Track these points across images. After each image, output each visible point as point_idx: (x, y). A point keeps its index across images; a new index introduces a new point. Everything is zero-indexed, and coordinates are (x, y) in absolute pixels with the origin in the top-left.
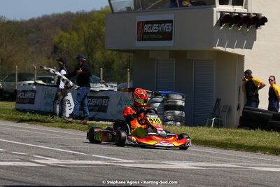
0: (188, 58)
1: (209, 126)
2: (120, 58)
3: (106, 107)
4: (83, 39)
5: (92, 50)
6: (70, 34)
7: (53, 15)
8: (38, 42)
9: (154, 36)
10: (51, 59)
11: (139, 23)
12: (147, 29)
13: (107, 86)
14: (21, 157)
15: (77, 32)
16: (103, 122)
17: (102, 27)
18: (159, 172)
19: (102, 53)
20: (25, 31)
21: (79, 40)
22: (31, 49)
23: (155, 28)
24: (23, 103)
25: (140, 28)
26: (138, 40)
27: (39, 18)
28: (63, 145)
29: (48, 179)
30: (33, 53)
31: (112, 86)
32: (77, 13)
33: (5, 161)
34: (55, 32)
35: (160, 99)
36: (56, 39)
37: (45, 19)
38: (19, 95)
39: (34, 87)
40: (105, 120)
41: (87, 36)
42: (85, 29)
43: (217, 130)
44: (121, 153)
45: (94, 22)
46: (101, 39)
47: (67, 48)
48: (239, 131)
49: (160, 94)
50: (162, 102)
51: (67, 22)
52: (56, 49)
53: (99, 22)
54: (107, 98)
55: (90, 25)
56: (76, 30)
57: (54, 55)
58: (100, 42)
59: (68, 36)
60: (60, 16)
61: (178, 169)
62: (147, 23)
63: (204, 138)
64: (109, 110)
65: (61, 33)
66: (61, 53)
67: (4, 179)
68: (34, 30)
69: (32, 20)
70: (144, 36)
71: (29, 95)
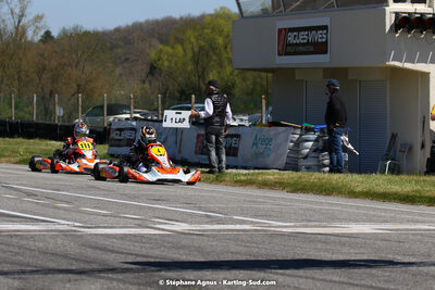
0: (350, 78)
1: (383, 172)
2: (244, 79)
3: (237, 149)
4: (190, 55)
5: (204, 69)
6: (173, 48)
7: (147, 22)
8: (127, 60)
9: (302, 49)
10: (147, 82)
11: (280, 31)
12: (291, 38)
13: (235, 120)
14: (137, 222)
15: (182, 45)
16: (234, 171)
17: (217, 37)
18: (332, 238)
19: (219, 73)
20: (108, 45)
21: (185, 55)
22: (118, 71)
23: (303, 38)
24: (119, 146)
25: (282, 37)
26: (279, 55)
27: (128, 27)
28: (188, 204)
29: (182, 252)
30: (121, 75)
31: (242, 120)
32: (181, 18)
33: (115, 227)
34: (150, 45)
35: (313, 136)
36: (153, 55)
37: (137, 27)
38: (114, 135)
39: (134, 123)
40: (236, 168)
41: (196, 49)
42: (193, 40)
43: (397, 178)
44: (273, 213)
45: (206, 31)
46: (215, 54)
47: (169, 67)
48: (427, 178)
49: (312, 130)
50: (316, 140)
51: (167, 31)
52: (153, 69)
53: (213, 30)
54: (238, 136)
55: (200, 35)
56: (180, 41)
57: (150, 78)
58: (214, 58)
59: (170, 50)
60: (157, 23)
61: (357, 234)
62: (292, 30)
63: (381, 189)
64: (240, 152)
65: (161, 47)
66: (160, 74)
67: (122, 253)
68: (120, 43)
69: (117, 30)
70: (287, 49)
71: (127, 135)
